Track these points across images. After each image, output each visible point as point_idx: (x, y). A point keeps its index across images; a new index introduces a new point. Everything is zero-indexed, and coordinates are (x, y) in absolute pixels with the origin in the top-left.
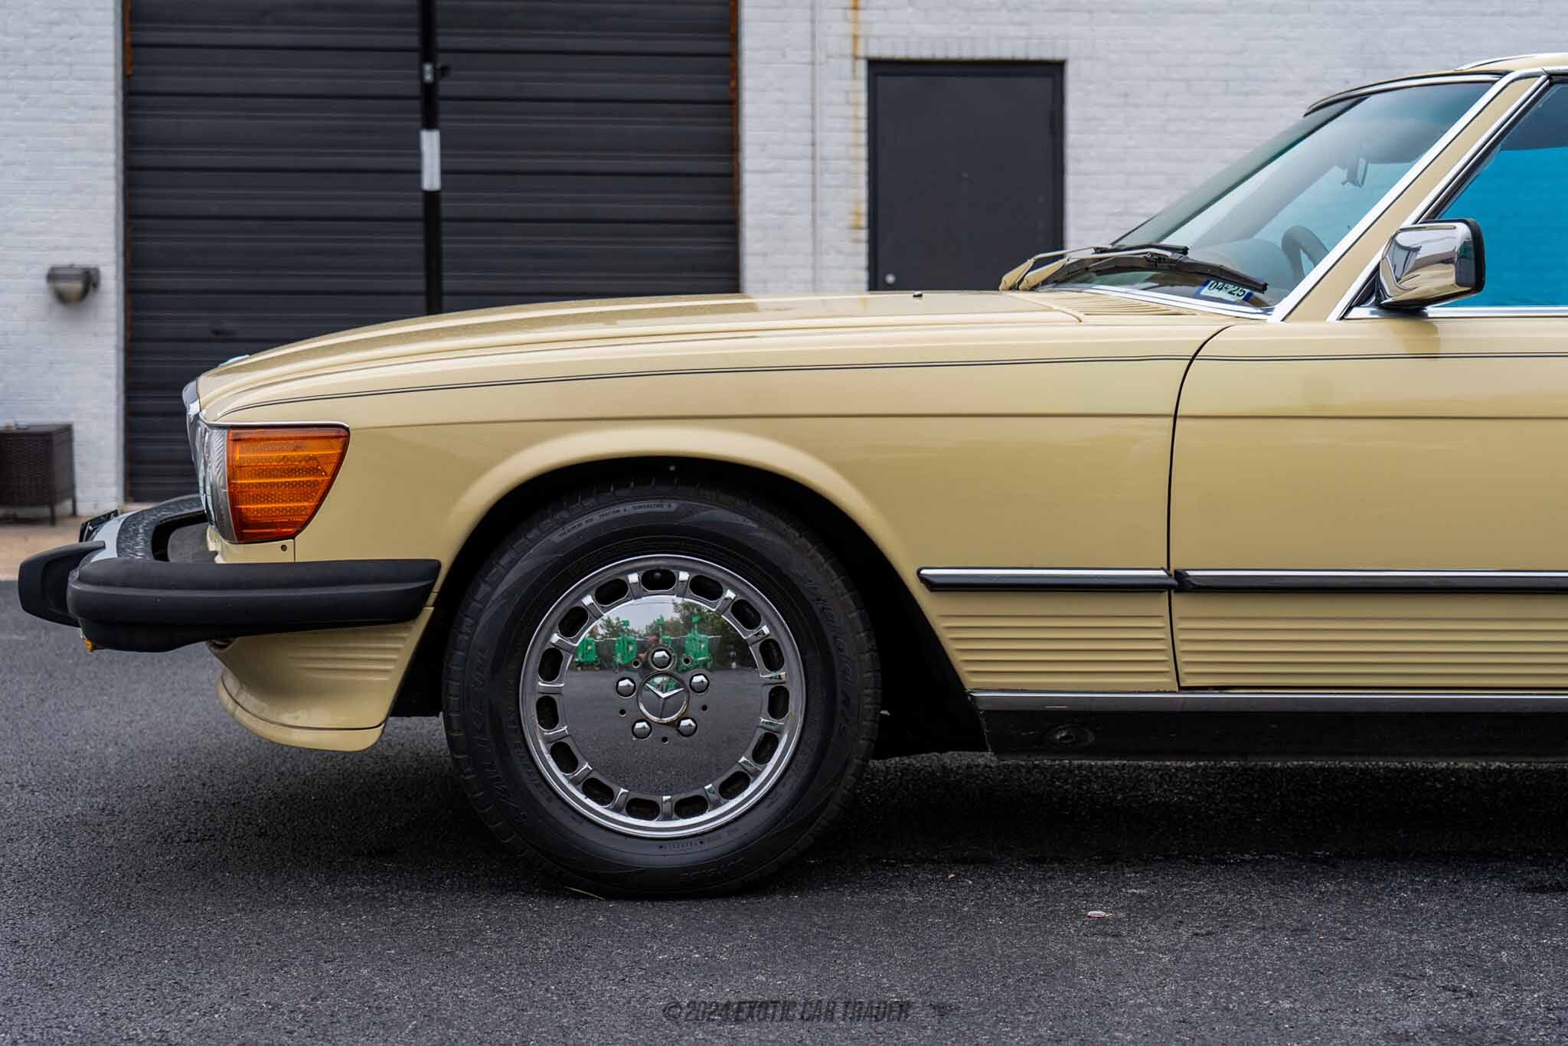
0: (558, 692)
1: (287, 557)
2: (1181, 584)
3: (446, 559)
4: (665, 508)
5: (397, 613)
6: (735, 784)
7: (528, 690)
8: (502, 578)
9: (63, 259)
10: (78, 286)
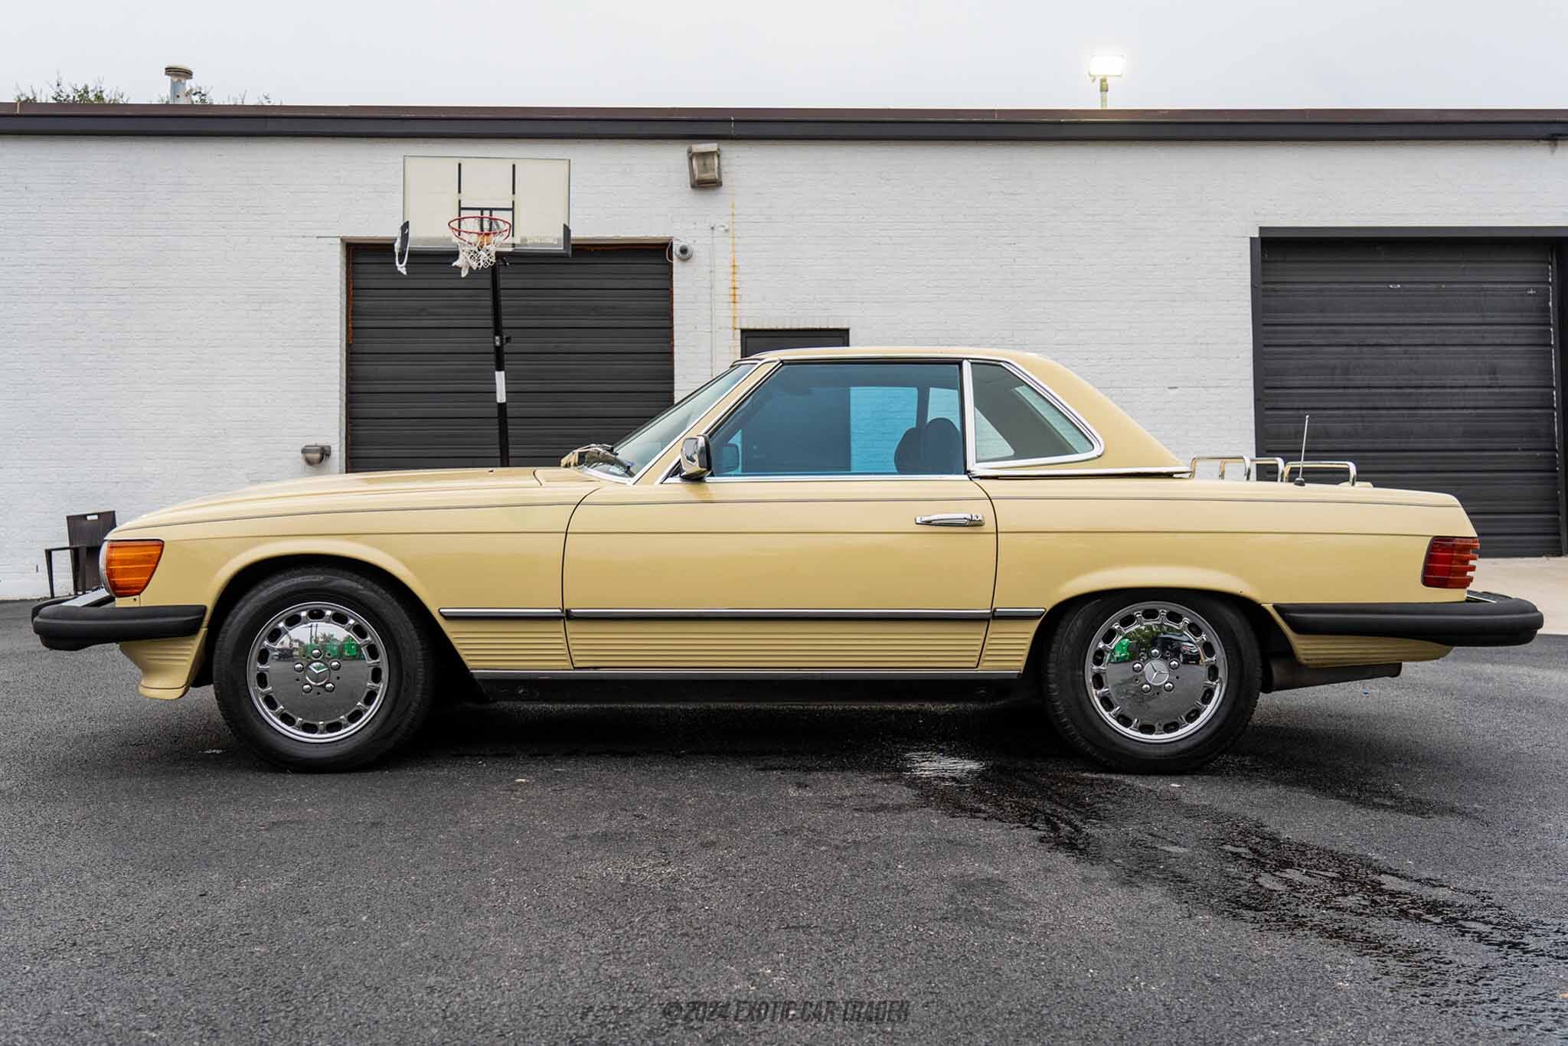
0: (267, 670)
1: (136, 604)
2: (568, 616)
3: (210, 605)
4: (317, 580)
5: (187, 631)
6: (354, 717)
7: (252, 668)
8: (237, 613)
9: (312, 442)
10: (317, 456)
